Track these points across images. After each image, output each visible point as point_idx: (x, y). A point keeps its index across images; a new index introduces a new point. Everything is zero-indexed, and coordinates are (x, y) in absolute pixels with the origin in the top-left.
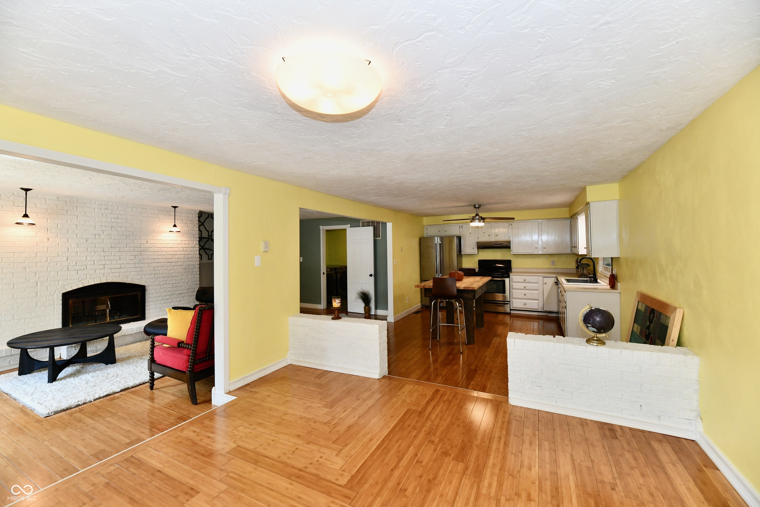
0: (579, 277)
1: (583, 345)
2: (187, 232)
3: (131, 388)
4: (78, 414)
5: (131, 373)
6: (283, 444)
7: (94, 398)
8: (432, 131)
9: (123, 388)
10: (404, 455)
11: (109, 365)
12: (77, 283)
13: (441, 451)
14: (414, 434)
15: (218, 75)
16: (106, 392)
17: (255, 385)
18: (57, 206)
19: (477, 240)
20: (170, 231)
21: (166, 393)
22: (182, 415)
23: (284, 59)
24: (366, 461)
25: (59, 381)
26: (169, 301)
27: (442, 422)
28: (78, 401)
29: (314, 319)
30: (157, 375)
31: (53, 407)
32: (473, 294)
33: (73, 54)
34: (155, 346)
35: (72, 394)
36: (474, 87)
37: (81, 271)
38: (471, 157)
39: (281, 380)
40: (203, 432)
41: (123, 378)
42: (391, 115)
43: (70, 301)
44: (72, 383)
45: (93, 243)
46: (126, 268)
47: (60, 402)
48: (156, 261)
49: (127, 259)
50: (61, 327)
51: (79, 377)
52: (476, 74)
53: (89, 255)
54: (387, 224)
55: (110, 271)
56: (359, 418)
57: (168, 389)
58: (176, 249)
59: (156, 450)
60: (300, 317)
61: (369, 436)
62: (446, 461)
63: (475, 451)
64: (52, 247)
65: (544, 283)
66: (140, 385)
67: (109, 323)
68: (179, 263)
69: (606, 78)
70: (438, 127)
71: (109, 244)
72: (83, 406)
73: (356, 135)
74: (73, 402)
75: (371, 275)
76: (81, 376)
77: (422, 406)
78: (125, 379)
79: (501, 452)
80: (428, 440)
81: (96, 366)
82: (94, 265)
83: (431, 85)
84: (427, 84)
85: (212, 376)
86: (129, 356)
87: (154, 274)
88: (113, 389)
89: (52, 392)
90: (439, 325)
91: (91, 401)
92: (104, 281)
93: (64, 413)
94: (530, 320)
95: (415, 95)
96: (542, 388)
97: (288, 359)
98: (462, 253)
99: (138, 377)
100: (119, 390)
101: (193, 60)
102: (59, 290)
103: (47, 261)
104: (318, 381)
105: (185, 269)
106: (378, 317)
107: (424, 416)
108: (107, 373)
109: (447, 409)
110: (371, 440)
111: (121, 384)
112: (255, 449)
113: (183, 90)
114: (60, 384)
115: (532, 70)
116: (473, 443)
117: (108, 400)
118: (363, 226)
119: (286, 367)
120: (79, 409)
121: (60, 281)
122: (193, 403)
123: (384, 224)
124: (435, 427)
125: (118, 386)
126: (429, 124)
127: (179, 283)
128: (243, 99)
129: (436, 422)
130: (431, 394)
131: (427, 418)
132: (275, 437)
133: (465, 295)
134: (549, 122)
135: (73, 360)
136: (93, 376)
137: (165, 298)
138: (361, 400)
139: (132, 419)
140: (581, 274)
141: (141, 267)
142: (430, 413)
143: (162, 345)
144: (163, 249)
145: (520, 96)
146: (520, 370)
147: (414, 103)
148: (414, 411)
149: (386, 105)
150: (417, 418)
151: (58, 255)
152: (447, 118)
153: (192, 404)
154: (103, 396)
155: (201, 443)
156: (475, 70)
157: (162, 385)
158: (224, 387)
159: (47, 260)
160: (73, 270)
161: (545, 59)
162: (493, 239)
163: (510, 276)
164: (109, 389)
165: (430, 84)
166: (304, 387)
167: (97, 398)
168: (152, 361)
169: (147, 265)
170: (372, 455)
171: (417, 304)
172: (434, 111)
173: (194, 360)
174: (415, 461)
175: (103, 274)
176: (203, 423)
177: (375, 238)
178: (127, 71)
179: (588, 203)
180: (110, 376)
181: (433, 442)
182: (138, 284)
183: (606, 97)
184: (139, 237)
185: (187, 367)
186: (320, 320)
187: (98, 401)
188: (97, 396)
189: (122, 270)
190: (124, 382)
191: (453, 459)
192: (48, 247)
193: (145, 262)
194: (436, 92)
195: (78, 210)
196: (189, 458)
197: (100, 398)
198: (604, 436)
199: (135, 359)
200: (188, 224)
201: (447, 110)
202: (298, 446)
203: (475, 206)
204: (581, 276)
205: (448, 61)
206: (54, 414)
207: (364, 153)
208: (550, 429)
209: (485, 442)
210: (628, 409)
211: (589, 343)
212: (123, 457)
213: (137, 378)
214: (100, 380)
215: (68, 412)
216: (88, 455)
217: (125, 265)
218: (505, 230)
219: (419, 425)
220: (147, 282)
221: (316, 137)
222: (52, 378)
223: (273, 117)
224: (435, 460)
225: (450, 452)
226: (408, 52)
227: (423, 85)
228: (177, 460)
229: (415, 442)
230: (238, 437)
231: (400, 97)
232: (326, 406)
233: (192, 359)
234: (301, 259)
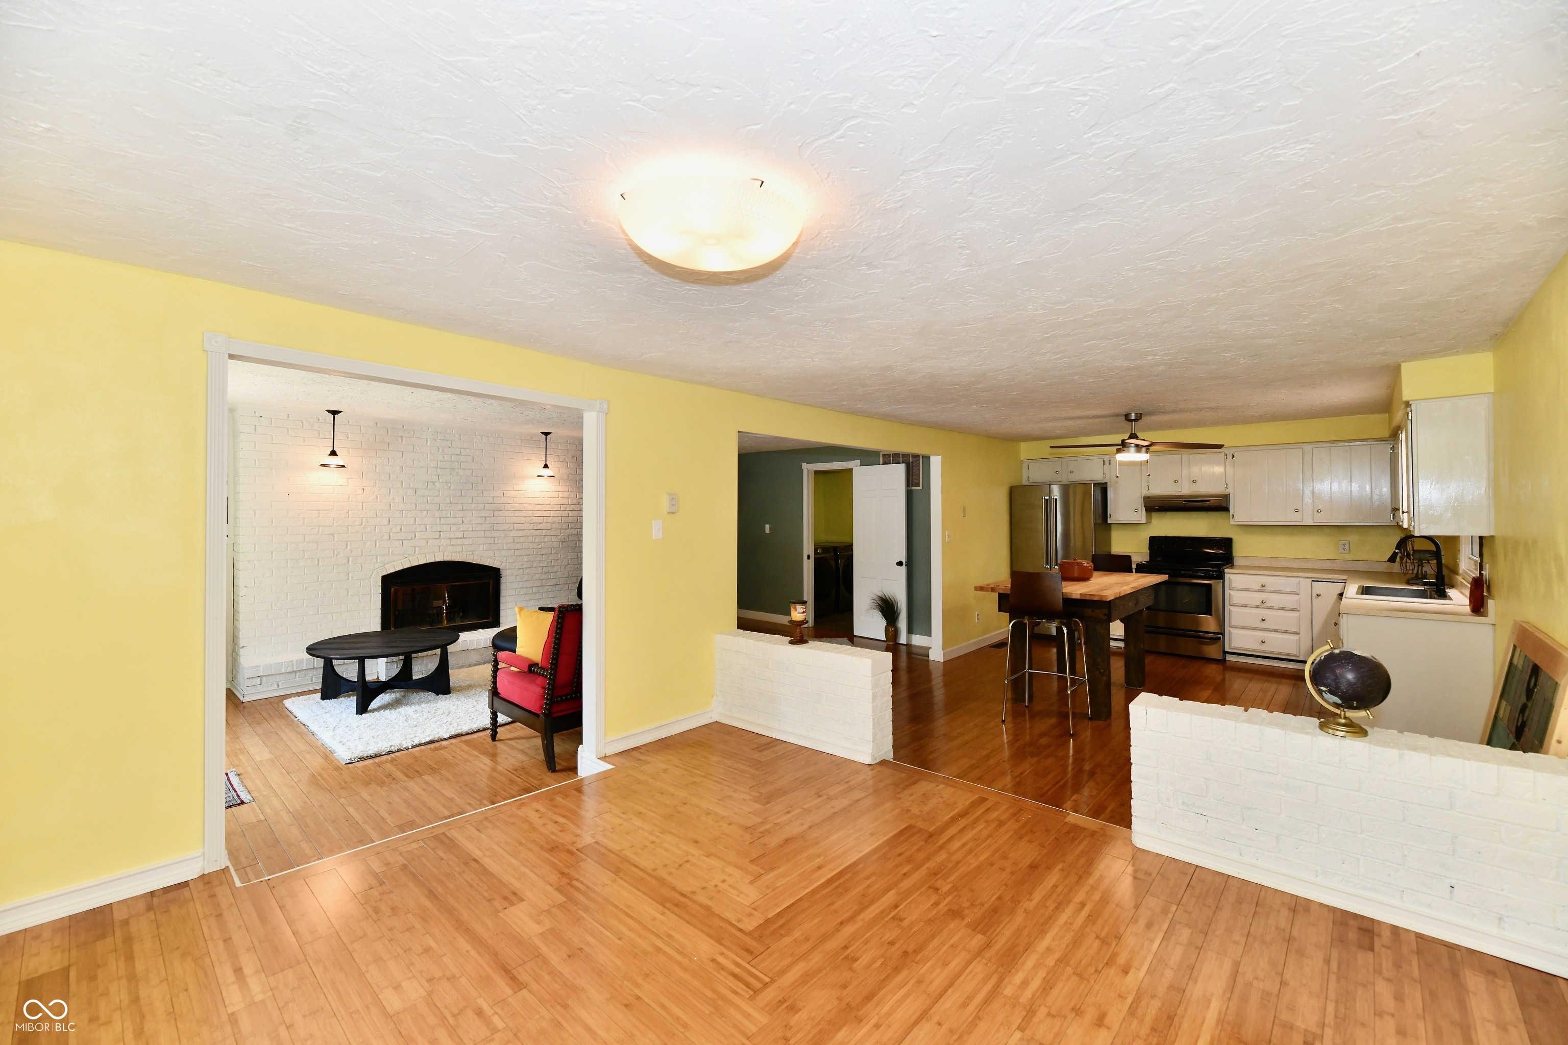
0: (1408, 583)
1: (1307, 733)
2: (566, 477)
3: (465, 735)
4: (389, 765)
5: (469, 712)
6: (666, 850)
7: (412, 743)
8: (946, 278)
9: (453, 733)
10: (872, 903)
11: (441, 696)
12: (402, 561)
13: (947, 908)
14: (905, 870)
15: (541, 227)
16: (429, 737)
17: (648, 751)
18: (376, 437)
19: (1145, 493)
20: (538, 476)
21: (513, 748)
22: (529, 786)
23: (624, 196)
24: (800, 900)
25: (371, 714)
26: (537, 596)
27: (969, 857)
28: (391, 746)
29: (757, 641)
30: (502, 718)
31: (358, 751)
32: (1105, 611)
33: (347, 224)
34: (498, 669)
35: (385, 734)
36: (988, 194)
37: (407, 541)
38: (1058, 319)
39: (693, 747)
40: (550, 814)
41: (456, 718)
42: (849, 258)
43: (393, 589)
44: (386, 718)
45: (424, 496)
46: (471, 538)
47: (368, 744)
48: (517, 526)
49: (473, 522)
50: (379, 629)
51: (398, 710)
52: (980, 172)
53: (419, 516)
54: (932, 458)
55: (448, 542)
56: (810, 827)
57: (517, 743)
58: (548, 507)
59: (478, 830)
60: (733, 636)
61: (818, 860)
62: (952, 926)
63: (1019, 919)
64: (368, 502)
65: (1314, 595)
66: (479, 731)
67: (445, 628)
68: (554, 532)
69: (1282, 143)
70: (954, 269)
71: (447, 498)
72: (397, 754)
73: (801, 296)
74: (384, 747)
75: (900, 564)
76: (401, 709)
77: (940, 823)
78: (458, 720)
79: (1073, 931)
80: (927, 885)
81: (423, 695)
82: (426, 533)
83: (900, 201)
84: (891, 201)
85: (578, 729)
86: (470, 684)
87: (514, 550)
88: (440, 733)
89: (360, 729)
90: (1029, 673)
91: (409, 749)
92: (439, 558)
93: (371, 761)
94: (1269, 679)
95: (879, 221)
96: (1207, 819)
97: (712, 711)
98: (1109, 521)
99: (478, 718)
100: (447, 736)
101: (500, 211)
102: (377, 571)
103: (362, 524)
104: (756, 756)
105: (563, 542)
106: (913, 649)
107: (937, 842)
108: (435, 708)
109: (989, 836)
110: (819, 868)
111: (451, 726)
112: (620, 851)
113: (500, 254)
114: (372, 718)
115: (1094, 150)
116: (1022, 904)
117: (431, 749)
118: (886, 463)
119: (708, 727)
120: (392, 758)
121: (378, 557)
122: (549, 770)
123: (927, 459)
124: (950, 865)
125: (448, 729)
126: (931, 265)
127: (554, 566)
128: (591, 258)
129: (955, 858)
130: (968, 803)
131: (942, 847)
132: (658, 837)
133: (1089, 612)
134: (1202, 239)
135: (390, 683)
136: (416, 711)
137: (531, 592)
138: (825, 797)
139: (458, 782)
140: (1414, 576)
141: (494, 537)
142: (951, 839)
143: (509, 667)
144: (528, 507)
145: (1097, 198)
146: (1157, 774)
147: (883, 234)
148: (920, 830)
149: (833, 243)
150: (923, 843)
151: (377, 515)
152: (964, 252)
153: (547, 771)
154: (425, 743)
155: (543, 830)
156: (972, 166)
157: (509, 736)
158: (596, 747)
159: (362, 522)
160: (396, 540)
161: (1112, 129)
162: (1186, 489)
163: (1226, 575)
164: (434, 732)
165: (896, 199)
166: (729, 763)
167: (416, 745)
168: (495, 693)
169: (502, 534)
170: (814, 892)
171: (1001, 628)
172: (929, 243)
173: (552, 696)
174: (891, 916)
175: (438, 547)
176: (552, 800)
177: (909, 488)
178: (418, 237)
179: (1408, 404)
180: (439, 712)
181: (937, 889)
182: (490, 565)
183: (1311, 178)
184: (492, 486)
185: (542, 708)
186: (768, 644)
187: (418, 748)
188: (417, 742)
189: (466, 542)
190: (456, 725)
191: (968, 926)
192: (363, 502)
193: (500, 529)
194: (917, 212)
195: (403, 443)
196: (520, 848)
197: (420, 745)
198: (1340, 940)
199: (477, 690)
200: (568, 463)
201: (957, 239)
202: (690, 858)
203: (1127, 417)
204: (1414, 582)
205: (912, 160)
206: (358, 761)
207: (830, 326)
208: (1209, 907)
209: (1047, 907)
210: (1418, 891)
211: (1326, 729)
212: (432, 833)
213: (475, 719)
214: (425, 717)
215: (377, 760)
216: (392, 826)
217: (471, 532)
218: (1218, 469)
219: (921, 856)
220: (502, 562)
221: (731, 305)
222: (362, 708)
223: (646, 280)
224: (931, 921)
225: (966, 912)
226: (829, 155)
227: (883, 204)
228: (504, 849)
229: (902, 885)
230: (600, 829)
231: (851, 226)
232: (757, 800)
233: (548, 694)
234: (767, 527)
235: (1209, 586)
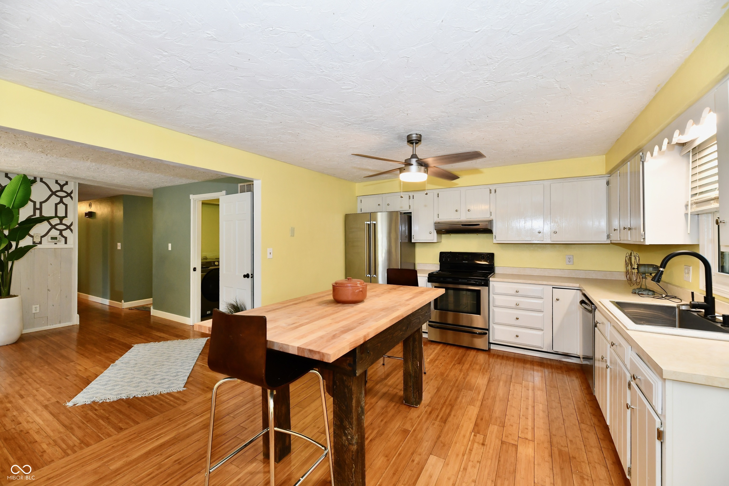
19: (436, 220)
65: (555, 299)
75: (246, 276)
98: (413, 241)
162: (463, 217)
163: (490, 282)
234: (170, 245)
235: (478, 292)
